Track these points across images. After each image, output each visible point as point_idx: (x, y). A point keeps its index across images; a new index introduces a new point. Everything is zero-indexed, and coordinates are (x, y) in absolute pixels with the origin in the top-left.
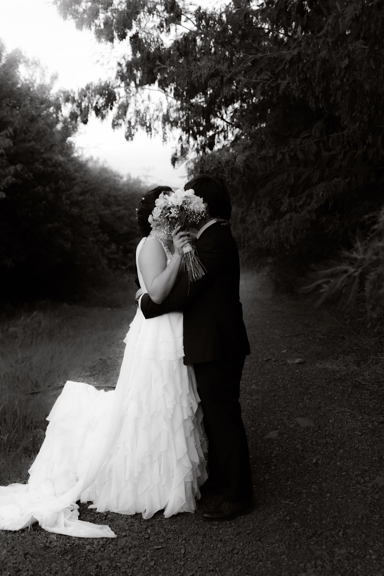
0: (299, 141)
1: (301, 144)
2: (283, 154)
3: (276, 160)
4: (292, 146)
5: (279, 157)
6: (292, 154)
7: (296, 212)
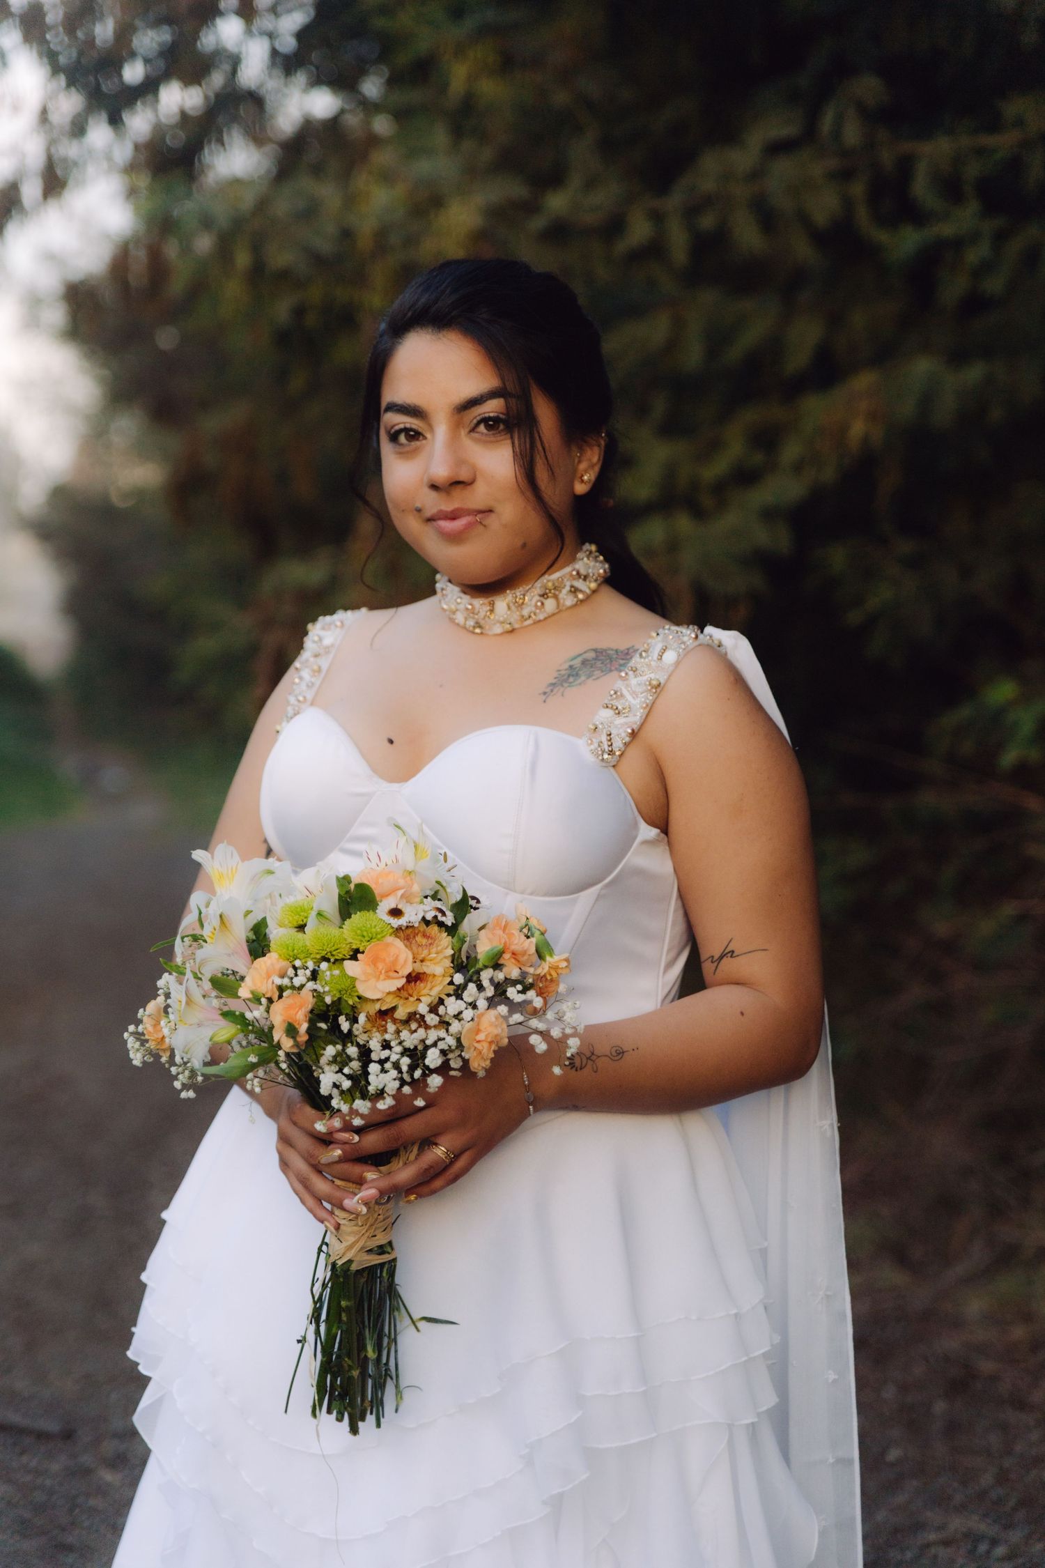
0: (744, 157)
1: (755, 175)
2: (657, 217)
3: (622, 246)
4: (708, 184)
5: (639, 230)
6: (707, 222)
7: (699, 513)
